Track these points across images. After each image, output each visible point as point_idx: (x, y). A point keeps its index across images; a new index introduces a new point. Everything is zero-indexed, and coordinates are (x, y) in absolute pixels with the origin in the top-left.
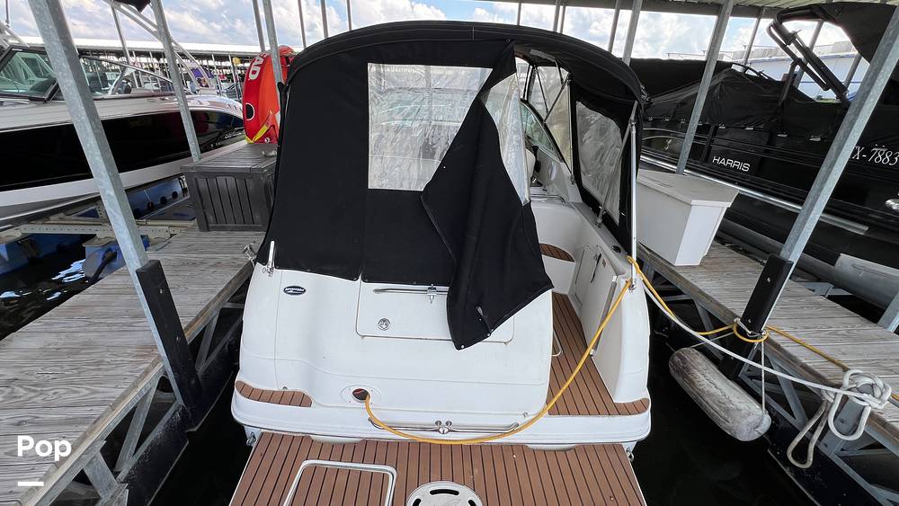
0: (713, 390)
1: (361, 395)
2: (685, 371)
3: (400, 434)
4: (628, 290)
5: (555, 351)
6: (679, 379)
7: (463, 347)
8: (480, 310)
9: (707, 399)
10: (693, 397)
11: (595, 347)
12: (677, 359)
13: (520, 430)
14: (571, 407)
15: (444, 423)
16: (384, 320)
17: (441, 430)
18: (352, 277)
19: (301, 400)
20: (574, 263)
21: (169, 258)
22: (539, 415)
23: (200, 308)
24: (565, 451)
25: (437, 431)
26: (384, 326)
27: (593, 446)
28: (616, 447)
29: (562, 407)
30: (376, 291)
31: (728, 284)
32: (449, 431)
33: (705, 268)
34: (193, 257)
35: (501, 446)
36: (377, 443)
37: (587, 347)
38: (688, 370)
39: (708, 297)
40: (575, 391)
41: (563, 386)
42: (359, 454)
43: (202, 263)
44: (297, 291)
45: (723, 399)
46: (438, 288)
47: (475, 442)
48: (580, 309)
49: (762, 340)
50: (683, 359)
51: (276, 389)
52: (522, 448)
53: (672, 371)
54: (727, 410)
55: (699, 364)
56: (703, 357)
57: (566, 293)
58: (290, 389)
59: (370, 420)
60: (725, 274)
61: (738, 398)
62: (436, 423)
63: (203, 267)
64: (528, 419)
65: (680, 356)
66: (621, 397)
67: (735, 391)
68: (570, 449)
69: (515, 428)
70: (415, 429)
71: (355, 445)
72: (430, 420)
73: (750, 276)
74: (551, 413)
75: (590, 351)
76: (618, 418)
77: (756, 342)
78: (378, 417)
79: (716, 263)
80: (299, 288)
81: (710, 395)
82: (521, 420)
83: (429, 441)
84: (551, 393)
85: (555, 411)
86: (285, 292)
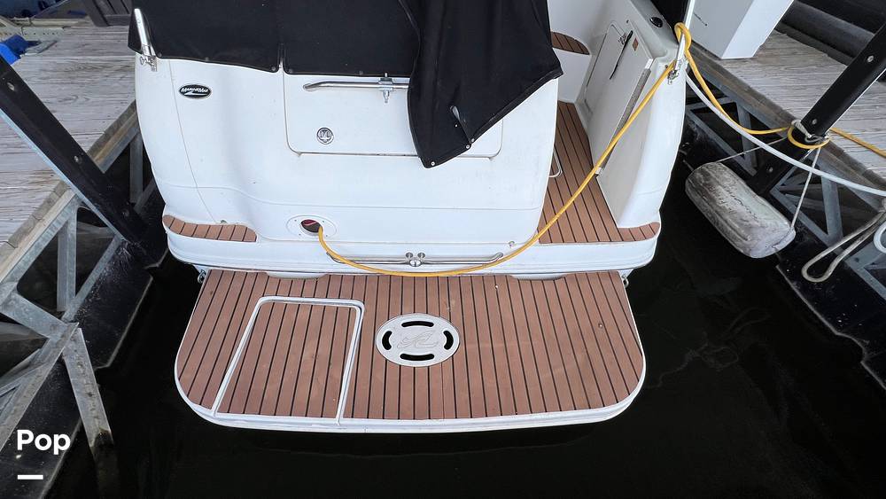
0: (738, 207)
1: (312, 227)
2: (706, 190)
3: (364, 268)
4: (665, 80)
5: (553, 172)
6: (696, 198)
7: (433, 164)
8: (456, 111)
9: (727, 217)
10: (708, 216)
11: (604, 165)
12: (698, 175)
13: (504, 260)
14: (567, 233)
15: (415, 255)
16: (324, 130)
17: (412, 263)
18: (269, 66)
19: (244, 234)
20: (589, 57)
21: (58, 61)
22: (527, 244)
23: (110, 123)
24: (554, 280)
25: (408, 263)
26: (325, 138)
27: (587, 275)
28: (612, 275)
29: (555, 234)
30: (308, 87)
31: (786, 80)
32: (422, 263)
33: (758, 62)
34: (91, 59)
35: (483, 277)
36: (342, 277)
37: (592, 167)
38: (710, 186)
39: (759, 97)
40: (573, 216)
41: (559, 211)
42: (322, 289)
43: (104, 67)
44: (198, 92)
45: (747, 216)
46: (395, 79)
47: (454, 274)
48: (589, 120)
49: (820, 146)
50: (706, 175)
51: (212, 223)
52: (506, 278)
53: (689, 190)
54: (749, 228)
55: (726, 180)
56: (732, 172)
57: (573, 100)
58: (230, 222)
59: (327, 253)
60: (782, 69)
61: (766, 214)
62: (407, 255)
63: (106, 72)
64: (514, 248)
65: (702, 172)
66: (627, 222)
67: (763, 207)
68: (559, 278)
69: (498, 258)
70: (380, 262)
71: (317, 280)
72: (400, 252)
73: (813, 70)
74: (541, 240)
75: (597, 170)
76: (621, 245)
77: (812, 148)
78: (336, 251)
79: (772, 56)
80: (201, 87)
81: (731, 212)
82: (506, 250)
83: (401, 275)
84: (545, 218)
85: (548, 239)
86: (183, 93)
